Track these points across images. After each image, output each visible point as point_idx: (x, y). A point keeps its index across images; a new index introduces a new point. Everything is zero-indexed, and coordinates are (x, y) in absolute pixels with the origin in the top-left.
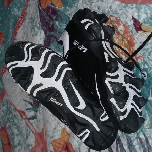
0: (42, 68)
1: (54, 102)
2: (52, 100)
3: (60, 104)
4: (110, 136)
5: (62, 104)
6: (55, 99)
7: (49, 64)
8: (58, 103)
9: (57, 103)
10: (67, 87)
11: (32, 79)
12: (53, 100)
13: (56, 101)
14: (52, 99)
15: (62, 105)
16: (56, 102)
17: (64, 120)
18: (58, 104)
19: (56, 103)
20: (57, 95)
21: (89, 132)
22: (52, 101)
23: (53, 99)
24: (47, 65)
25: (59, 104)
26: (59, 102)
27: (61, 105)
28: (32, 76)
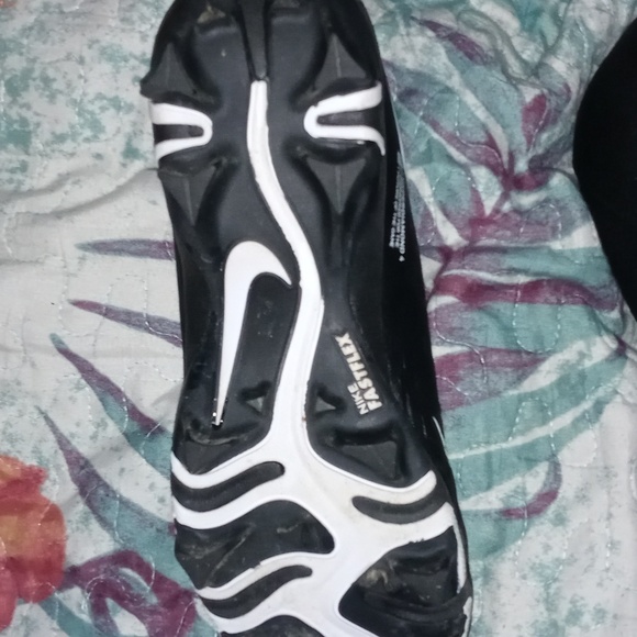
0: (303, 572)
1: (367, 383)
2: (366, 397)
3: (346, 351)
4: (222, 15)
5: (338, 339)
6: (352, 389)
7: (254, 563)
8: (350, 360)
9: (356, 367)
10: (252, 402)
11: (382, 564)
12: (363, 391)
13: (352, 380)
14: (366, 401)
15: (342, 335)
16: (358, 376)
17: (396, 250)
18: (357, 357)
19: (361, 366)
20: (322, 405)
21: (312, 115)
22: (372, 394)
23: (357, 398)
24: (270, 565)
25: (351, 355)
26: (343, 358)
27: (344, 340)
28: (373, 575)
